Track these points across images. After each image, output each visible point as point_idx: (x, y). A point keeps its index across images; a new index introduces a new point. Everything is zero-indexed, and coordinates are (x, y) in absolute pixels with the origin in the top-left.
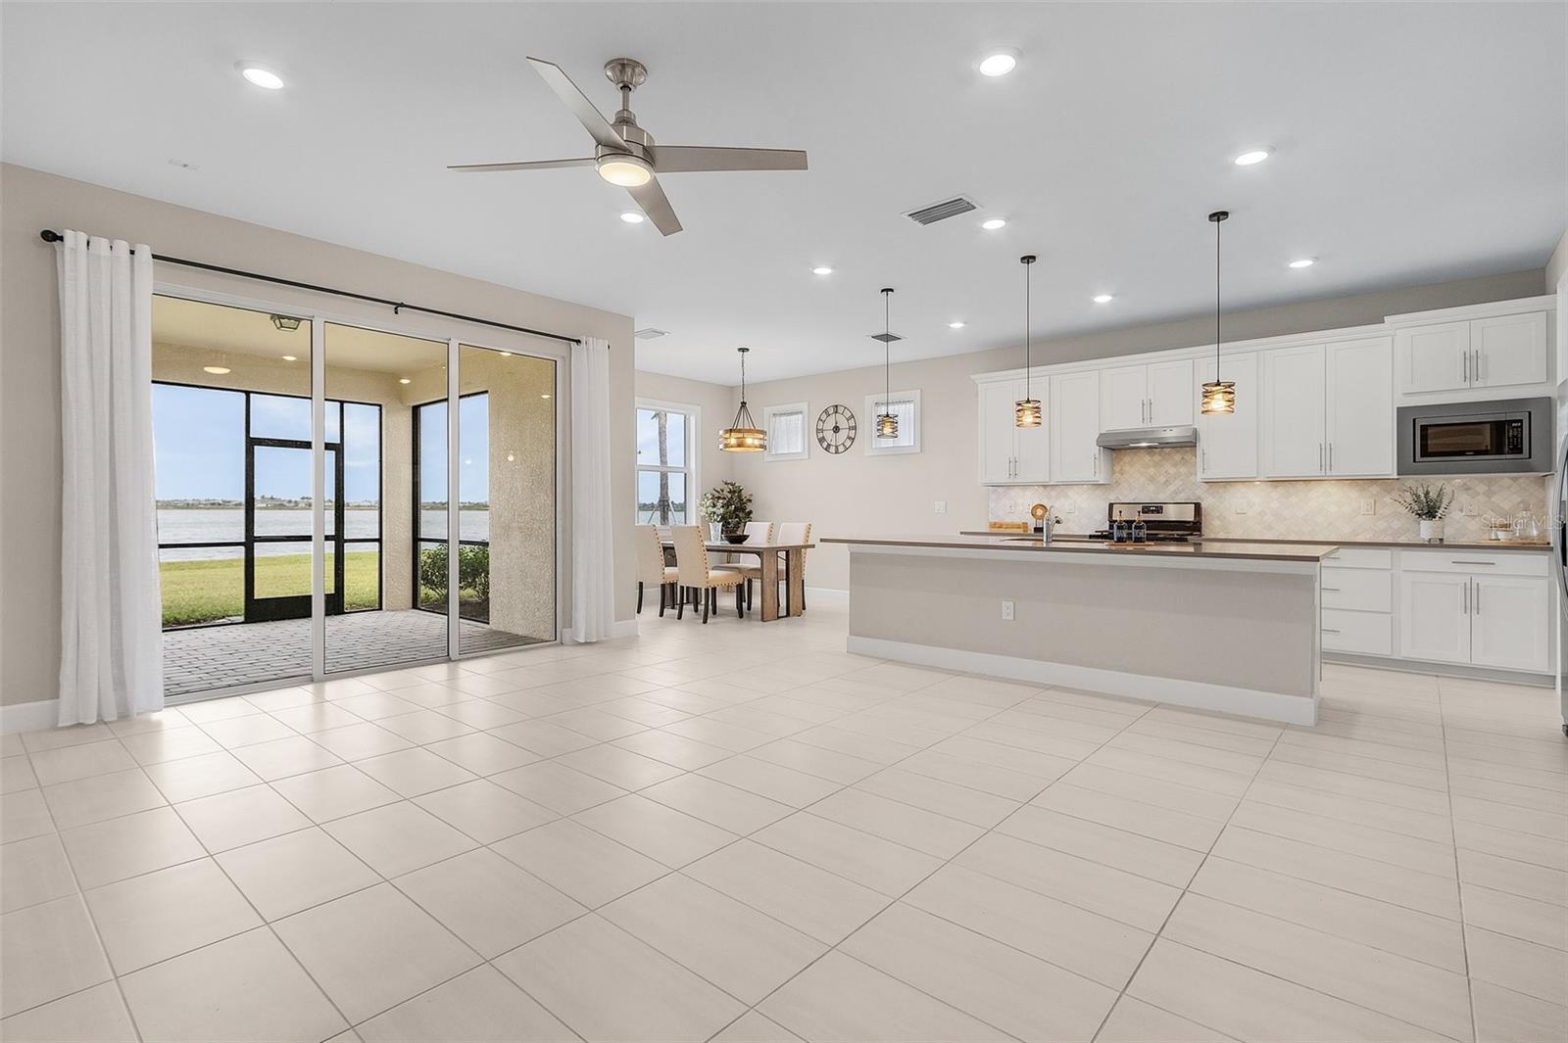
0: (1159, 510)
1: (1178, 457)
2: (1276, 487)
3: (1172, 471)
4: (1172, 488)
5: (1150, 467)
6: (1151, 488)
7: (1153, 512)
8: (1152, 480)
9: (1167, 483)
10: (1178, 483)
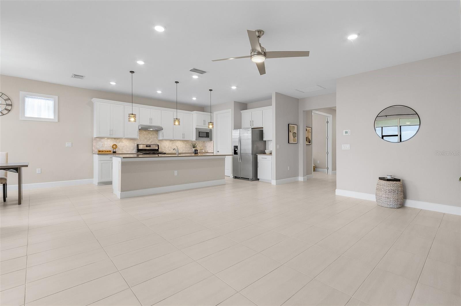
0: (150, 146)
1: (152, 133)
2: (171, 141)
3: (151, 136)
4: (151, 141)
5: (145, 135)
6: (146, 140)
7: (148, 147)
8: (146, 138)
9: (149, 139)
10: (152, 139)
